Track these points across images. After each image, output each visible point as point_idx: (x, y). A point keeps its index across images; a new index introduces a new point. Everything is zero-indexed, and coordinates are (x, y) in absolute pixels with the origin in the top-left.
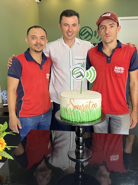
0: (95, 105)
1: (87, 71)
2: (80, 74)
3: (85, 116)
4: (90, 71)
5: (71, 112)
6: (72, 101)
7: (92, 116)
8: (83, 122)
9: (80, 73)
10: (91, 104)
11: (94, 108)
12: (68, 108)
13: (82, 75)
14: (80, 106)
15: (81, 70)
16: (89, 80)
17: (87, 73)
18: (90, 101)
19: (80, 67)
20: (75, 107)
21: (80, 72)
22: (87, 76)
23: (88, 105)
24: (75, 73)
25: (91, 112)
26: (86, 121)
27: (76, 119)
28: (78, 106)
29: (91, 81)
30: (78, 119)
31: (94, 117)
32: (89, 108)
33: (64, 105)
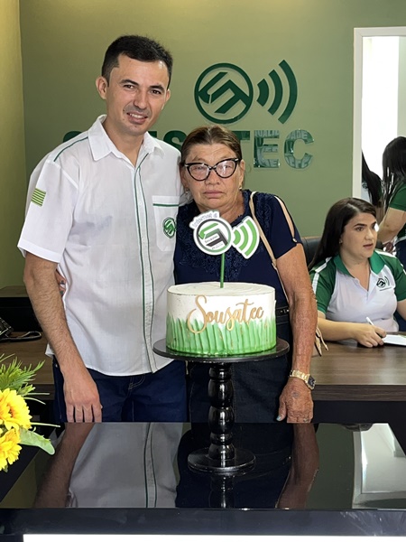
0: (257, 312)
1: (235, 228)
3: (235, 340)
4: (243, 228)
5: (198, 330)
6: (201, 301)
7: (252, 340)
8: (229, 355)
9: (217, 235)
10: (249, 309)
11: (257, 320)
12: (191, 321)
13: (222, 238)
14: (222, 313)
15: (220, 227)
16: (243, 252)
17: (236, 232)
18: (247, 300)
19: (218, 218)
20: (208, 316)
21: (218, 232)
22: (236, 242)
23: (239, 311)
24: (206, 233)
25: (248, 329)
26: (236, 352)
27: (212, 347)
28: (217, 312)
29: (247, 253)
30: (219, 348)
31: (257, 344)
32: (244, 319)
33: (180, 315)
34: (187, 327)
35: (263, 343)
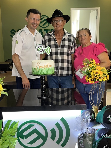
0: (50, 66)
2: (42, 50)
3: (46, 71)
4: (47, 48)
5: (38, 70)
6: (39, 63)
8: (45, 75)
10: (49, 65)
12: (37, 68)
13: (43, 50)
14: (43, 66)
16: (47, 53)
17: (46, 49)
18: (48, 63)
19: (42, 46)
20: (40, 67)
21: (42, 49)
22: (46, 51)
23: (47, 66)
24: (39, 49)
25: (48, 69)
27: (41, 73)
29: (48, 54)
30: (43, 73)
31: (50, 72)
32: (48, 67)
33: (34, 67)
34: (36, 69)
35: (52, 72)
